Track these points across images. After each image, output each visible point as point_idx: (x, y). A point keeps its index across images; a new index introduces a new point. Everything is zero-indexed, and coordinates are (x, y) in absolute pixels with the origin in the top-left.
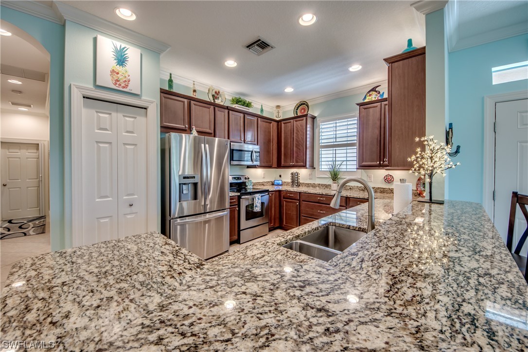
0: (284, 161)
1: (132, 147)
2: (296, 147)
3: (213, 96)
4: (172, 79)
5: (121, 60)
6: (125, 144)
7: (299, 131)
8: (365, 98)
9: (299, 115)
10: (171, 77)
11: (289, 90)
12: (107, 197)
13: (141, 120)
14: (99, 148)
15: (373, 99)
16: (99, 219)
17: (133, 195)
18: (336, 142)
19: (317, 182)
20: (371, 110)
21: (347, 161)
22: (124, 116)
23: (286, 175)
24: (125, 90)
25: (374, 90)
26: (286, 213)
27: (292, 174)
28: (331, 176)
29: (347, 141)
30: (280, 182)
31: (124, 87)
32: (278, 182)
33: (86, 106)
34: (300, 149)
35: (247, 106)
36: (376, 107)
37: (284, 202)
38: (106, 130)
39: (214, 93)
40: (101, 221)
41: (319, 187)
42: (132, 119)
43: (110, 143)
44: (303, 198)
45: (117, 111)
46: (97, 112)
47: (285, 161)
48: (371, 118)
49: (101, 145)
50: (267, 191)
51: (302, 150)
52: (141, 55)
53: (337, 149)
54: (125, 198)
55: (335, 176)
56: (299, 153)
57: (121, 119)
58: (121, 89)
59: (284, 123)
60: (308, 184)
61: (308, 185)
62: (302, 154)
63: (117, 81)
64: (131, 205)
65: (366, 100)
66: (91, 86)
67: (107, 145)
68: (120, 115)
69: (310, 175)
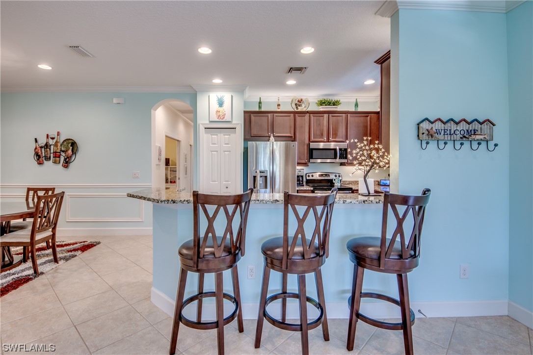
1: (228, 153)
3: (296, 104)
4: (261, 101)
5: (221, 104)
6: (224, 151)
10: (260, 100)
12: (215, 181)
13: (233, 135)
14: (212, 154)
17: (228, 181)
22: (224, 135)
24: (223, 120)
30: (387, 182)
31: (222, 119)
32: (385, 182)
33: (206, 133)
35: (334, 105)
38: (215, 144)
39: (296, 102)
42: (228, 136)
43: (217, 151)
45: (220, 133)
49: (213, 153)
52: (232, 96)
54: (224, 183)
57: (222, 137)
58: (221, 120)
63: (219, 116)
64: (227, 188)
66: (208, 122)
67: (216, 153)
68: (222, 135)
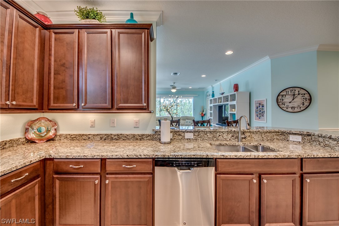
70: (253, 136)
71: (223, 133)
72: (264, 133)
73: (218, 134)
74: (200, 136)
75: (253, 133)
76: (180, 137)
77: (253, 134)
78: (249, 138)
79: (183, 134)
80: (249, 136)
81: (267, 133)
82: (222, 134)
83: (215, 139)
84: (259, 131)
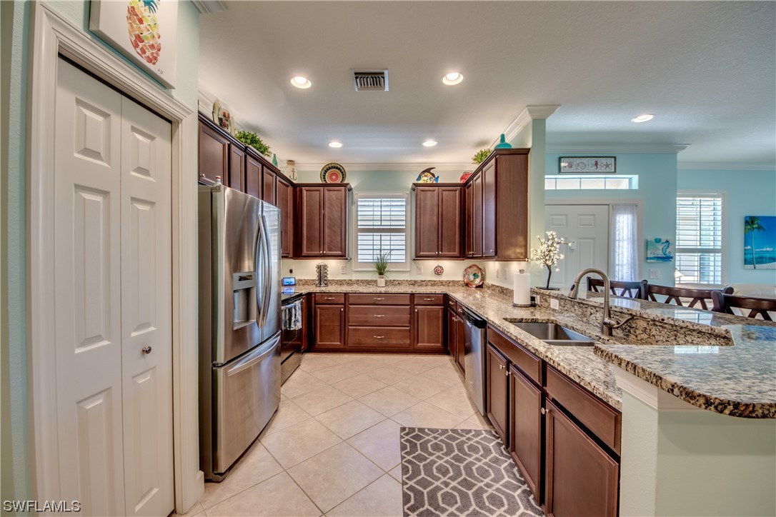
0: (307, 248)
1: (147, 208)
2: (329, 228)
3: (220, 120)
6: (134, 199)
7: (333, 206)
8: (419, 178)
9: (328, 182)
11: (335, 145)
12: (98, 338)
15: (429, 182)
16: (81, 404)
17: (147, 325)
18: (381, 225)
19: (355, 277)
20: (429, 192)
21: (391, 250)
22: (134, 129)
23: (307, 270)
24: (150, 66)
25: (428, 171)
26: (320, 326)
27: (319, 267)
28: (375, 269)
29: (390, 225)
30: (293, 280)
31: (149, 60)
32: (288, 280)
33: (61, 80)
34: (335, 232)
36: (434, 191)
37: (318, 310)
38: (96, 155)
39: (221, 116)
40: (88, 407)
41: (357, 284)
43: (105, 193)
44: (351, 301)
45: (121, 113)
46: (79, 102)
47: (309, 248)
48: (428, 202)
49: (87, 196)
50: (301, 295)
51: (339, 233)
53: (382, 234)
54: (134, 334)
55: (381, 269)
56: (333, 237)
58: (144, 62)
59: (307, 191)
60: (341, 281)
61: (340, 283)
62: (339, 238)
63: (140, 38)
64: (148, 351)
65: (420, 182)
66: (80, 27)
67: (99, 199)
68: (127, 125)
69: (343, 268)
70: (654, 333)
71: (597, 309)
72: (682, 332)
73: (589, 309)
74: (566, 308)
75: (654, 325)
76: (547, 304)
77: (654, 328)
78: (644, 336)
79: (548, 300)
80: (645, 330)
81: (694, 333)
82: (595, 310)
83: (585, 319)
84: (663, 320)
